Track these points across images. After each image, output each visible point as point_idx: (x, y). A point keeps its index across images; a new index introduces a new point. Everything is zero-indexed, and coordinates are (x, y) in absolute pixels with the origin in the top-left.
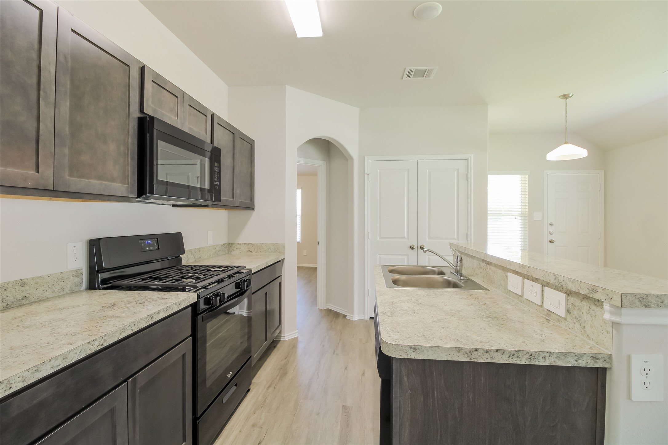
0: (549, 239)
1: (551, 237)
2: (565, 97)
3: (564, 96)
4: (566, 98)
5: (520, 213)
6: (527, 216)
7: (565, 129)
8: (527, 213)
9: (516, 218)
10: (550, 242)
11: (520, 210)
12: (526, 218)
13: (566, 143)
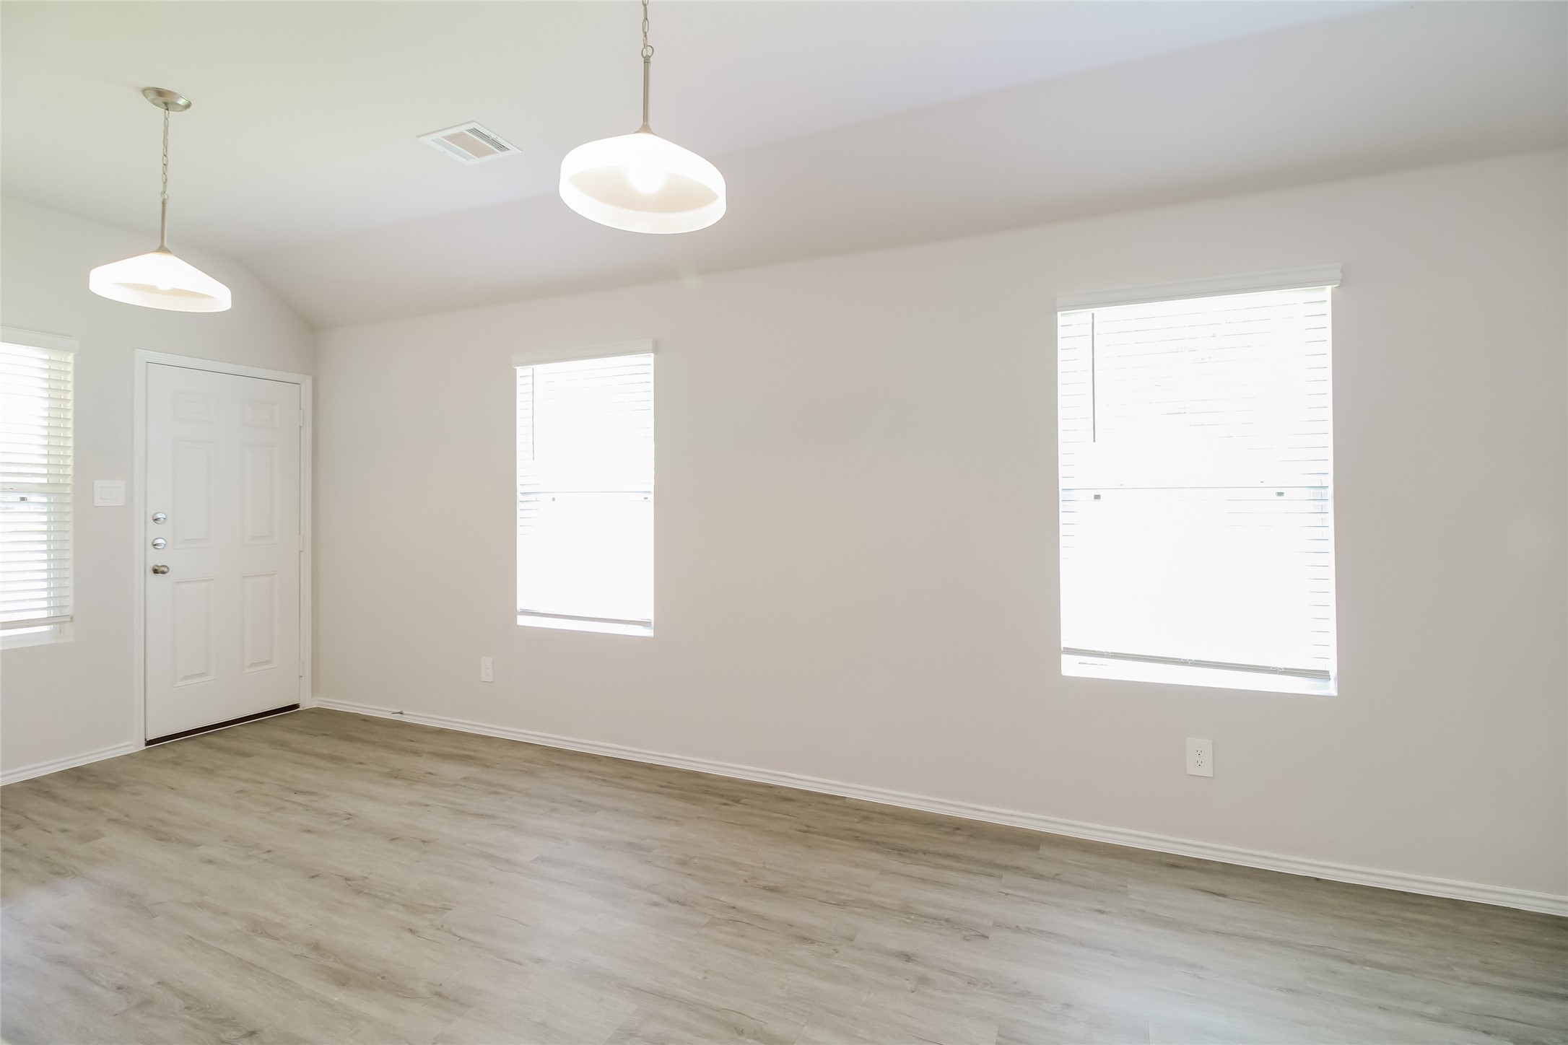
0: (151, 565)
1: (156, 559)
2: (163, 98)
3: (160, 93)
4: (167, 106)
5: (44, 480)
6: (68, 490)
7: (161, 205)
8: (69, 481)
9: (23, 499)
10: (156, 571)
11: (45, 471)
12: (68, 499)
13: (162, 249)
